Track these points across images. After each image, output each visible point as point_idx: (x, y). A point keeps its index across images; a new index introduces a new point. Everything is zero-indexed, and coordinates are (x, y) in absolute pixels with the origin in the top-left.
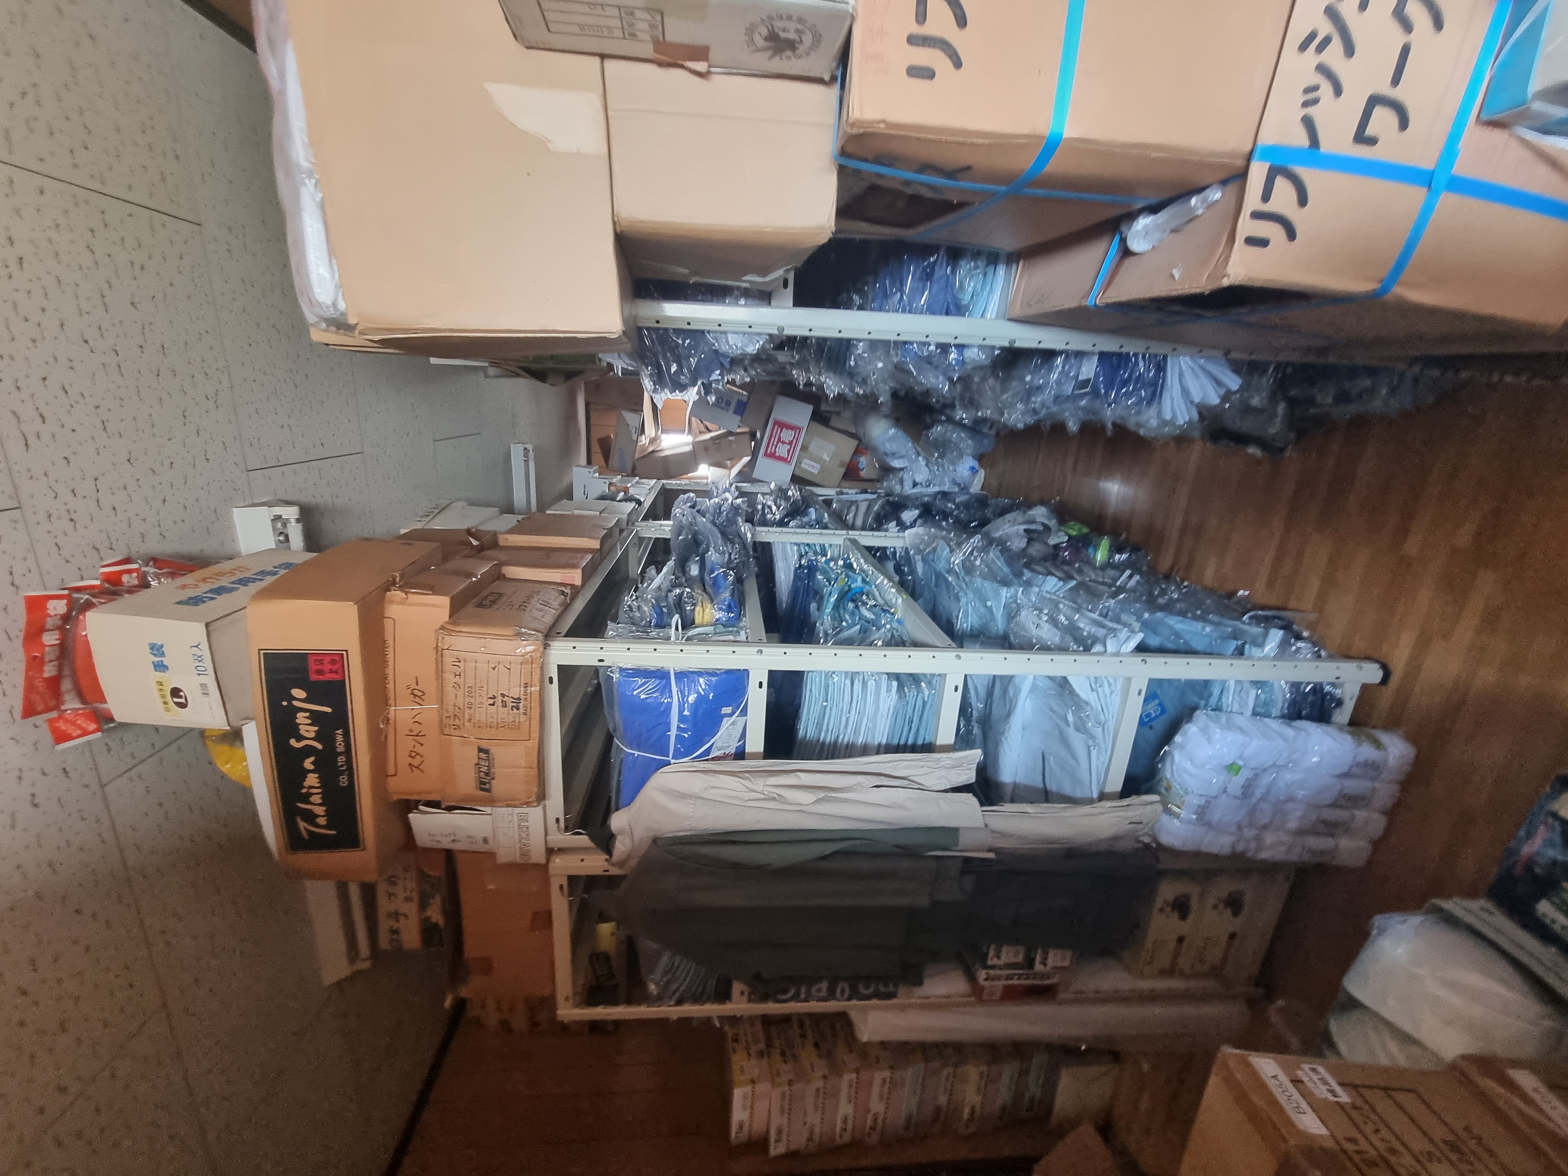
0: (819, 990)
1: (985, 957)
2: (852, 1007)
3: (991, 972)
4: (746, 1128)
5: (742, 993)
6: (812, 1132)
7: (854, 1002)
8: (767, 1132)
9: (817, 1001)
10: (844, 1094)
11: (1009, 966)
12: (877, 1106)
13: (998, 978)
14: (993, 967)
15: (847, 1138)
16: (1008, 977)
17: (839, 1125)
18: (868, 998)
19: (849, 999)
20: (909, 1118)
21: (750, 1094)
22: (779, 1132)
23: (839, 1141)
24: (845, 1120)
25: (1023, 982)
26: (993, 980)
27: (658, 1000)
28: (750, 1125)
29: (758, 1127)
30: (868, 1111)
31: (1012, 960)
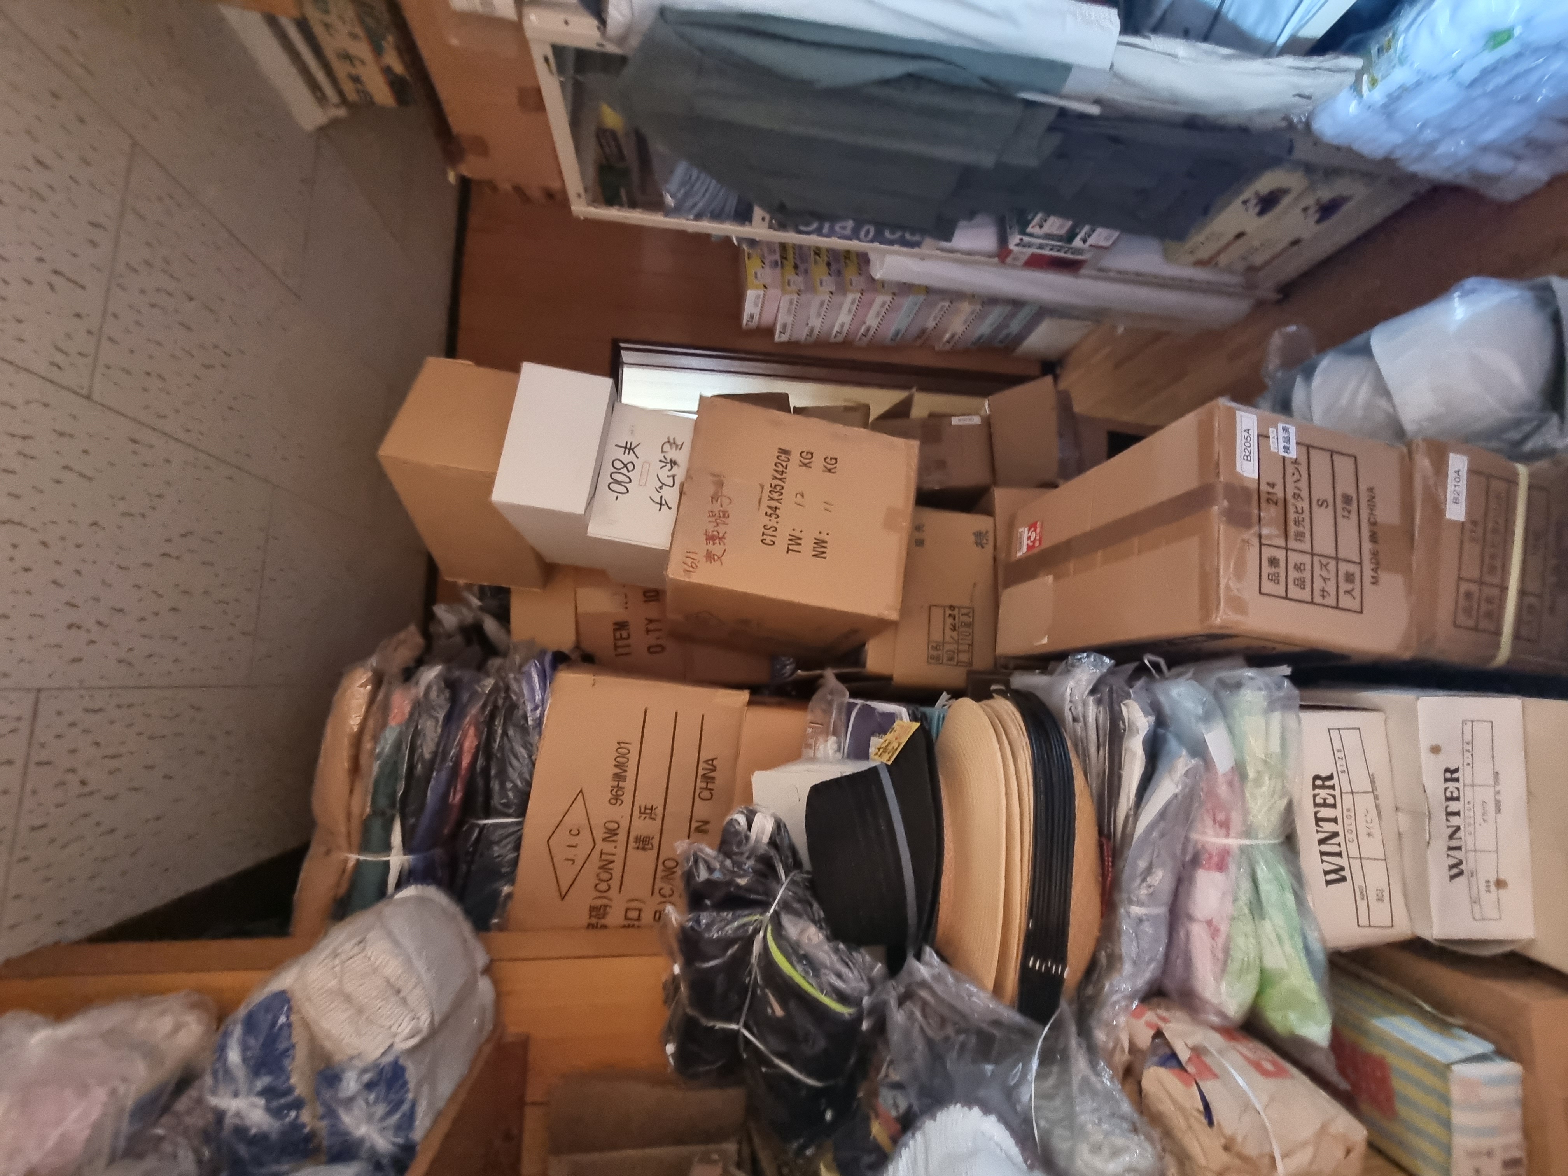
0: (844, 228)
1: (1027, 223)
2: (873, 249)
3: (1026, 239)
4: (756, 319)
5: (763, 219)
6: (812, 330)
7: (876, 245)
8: (775, 324)
9: (839, 238)
10: (845, 309)
11: (1049, 236)
12: (872, 321)
13: (1029, 245)
14: (1031, 235)
15: (840, 338)
16: (1041, 247)
17: (836, 328)
18: (891, 243)
19: (872, 241)
20: (897, 333)
21: (762, 296)
22: (784, 326)
23: (832, 340)
24: (842, 326)
25: (1055, 253)
26: (1024, 246)
27: (677, 211)
28: (759, 318)
29: (767, 319)
30: (865, 323)
31: (1055, 231)
